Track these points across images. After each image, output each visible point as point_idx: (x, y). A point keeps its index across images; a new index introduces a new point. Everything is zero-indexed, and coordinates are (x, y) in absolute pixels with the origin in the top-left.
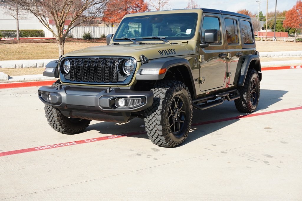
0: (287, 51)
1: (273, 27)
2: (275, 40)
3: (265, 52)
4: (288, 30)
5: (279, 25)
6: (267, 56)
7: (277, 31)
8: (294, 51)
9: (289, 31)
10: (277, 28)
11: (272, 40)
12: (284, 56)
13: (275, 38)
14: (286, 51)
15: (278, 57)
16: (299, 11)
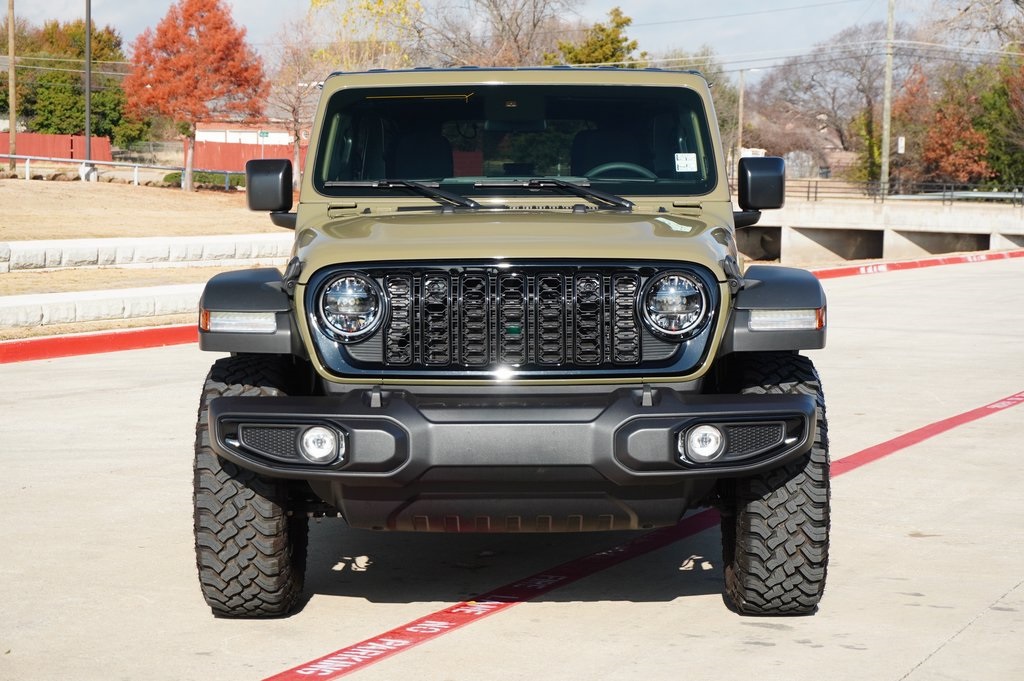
0: (185, 234)
1: (29, 106)
2: (93, 176)
3: (78, 240)
4: (106, 125)
5: (64, 98)
6: (95, 262)
7: (52, 130)
8: (216, 234)
9: (115, 129)
10: (51, 112)
11: (78, 178)
12: (178, 259)
13: (92, 165)
14: (179, 234)
15: (148, 266)
16: (200, 34)
